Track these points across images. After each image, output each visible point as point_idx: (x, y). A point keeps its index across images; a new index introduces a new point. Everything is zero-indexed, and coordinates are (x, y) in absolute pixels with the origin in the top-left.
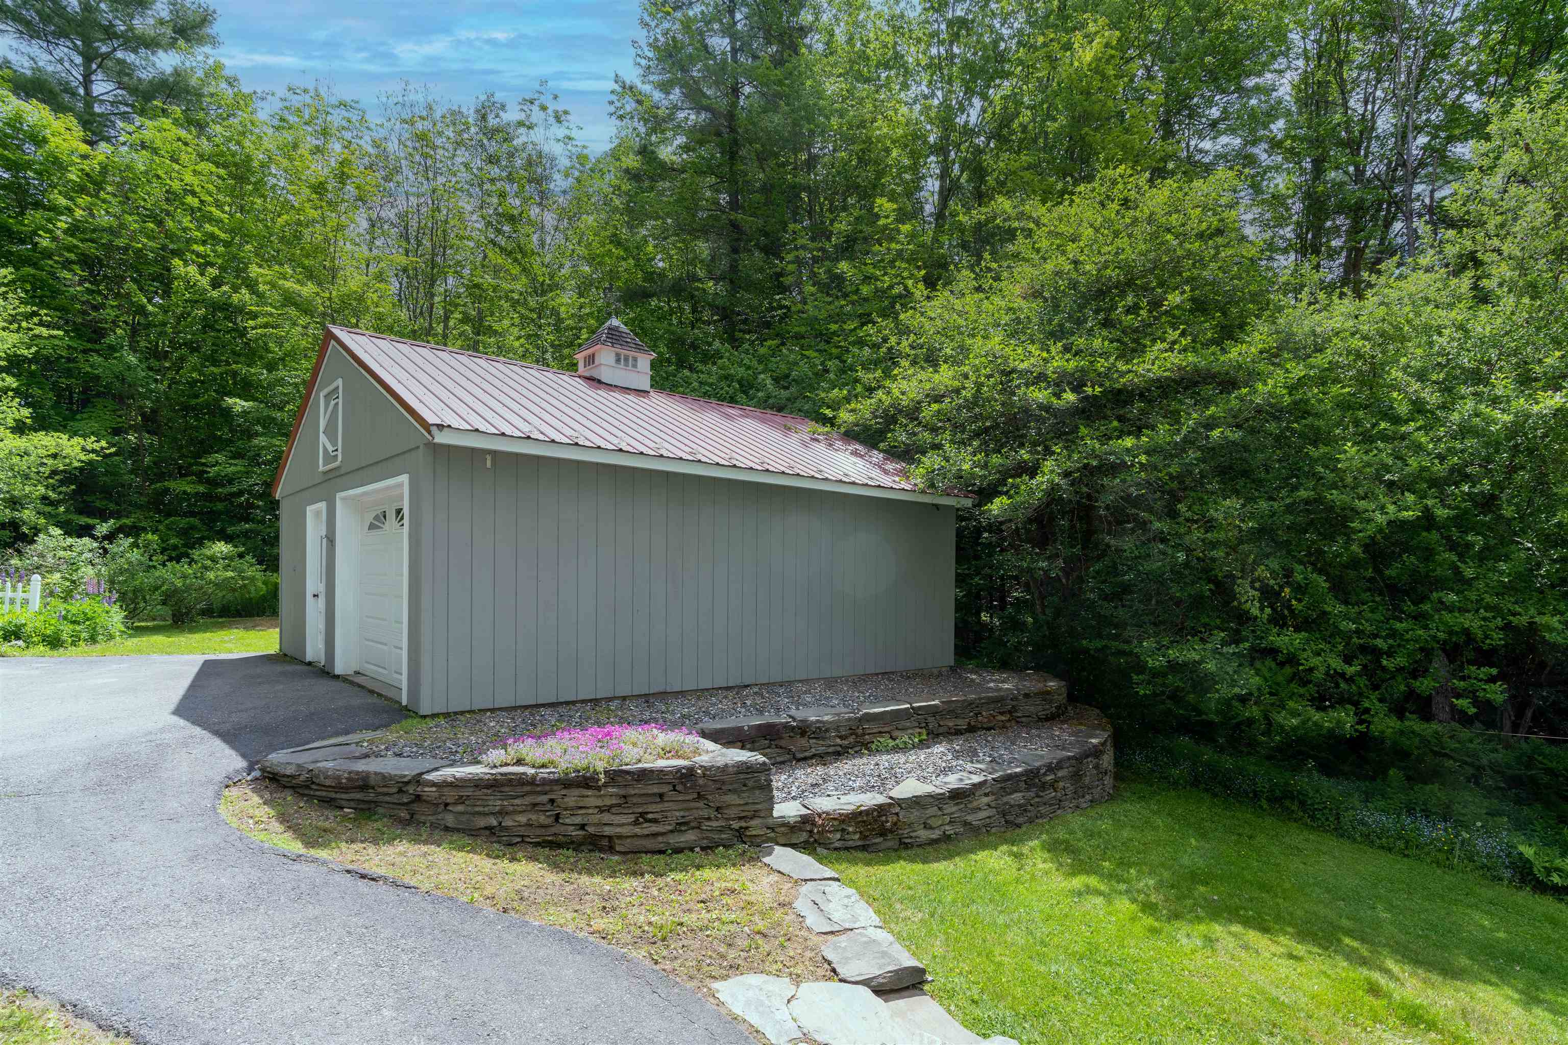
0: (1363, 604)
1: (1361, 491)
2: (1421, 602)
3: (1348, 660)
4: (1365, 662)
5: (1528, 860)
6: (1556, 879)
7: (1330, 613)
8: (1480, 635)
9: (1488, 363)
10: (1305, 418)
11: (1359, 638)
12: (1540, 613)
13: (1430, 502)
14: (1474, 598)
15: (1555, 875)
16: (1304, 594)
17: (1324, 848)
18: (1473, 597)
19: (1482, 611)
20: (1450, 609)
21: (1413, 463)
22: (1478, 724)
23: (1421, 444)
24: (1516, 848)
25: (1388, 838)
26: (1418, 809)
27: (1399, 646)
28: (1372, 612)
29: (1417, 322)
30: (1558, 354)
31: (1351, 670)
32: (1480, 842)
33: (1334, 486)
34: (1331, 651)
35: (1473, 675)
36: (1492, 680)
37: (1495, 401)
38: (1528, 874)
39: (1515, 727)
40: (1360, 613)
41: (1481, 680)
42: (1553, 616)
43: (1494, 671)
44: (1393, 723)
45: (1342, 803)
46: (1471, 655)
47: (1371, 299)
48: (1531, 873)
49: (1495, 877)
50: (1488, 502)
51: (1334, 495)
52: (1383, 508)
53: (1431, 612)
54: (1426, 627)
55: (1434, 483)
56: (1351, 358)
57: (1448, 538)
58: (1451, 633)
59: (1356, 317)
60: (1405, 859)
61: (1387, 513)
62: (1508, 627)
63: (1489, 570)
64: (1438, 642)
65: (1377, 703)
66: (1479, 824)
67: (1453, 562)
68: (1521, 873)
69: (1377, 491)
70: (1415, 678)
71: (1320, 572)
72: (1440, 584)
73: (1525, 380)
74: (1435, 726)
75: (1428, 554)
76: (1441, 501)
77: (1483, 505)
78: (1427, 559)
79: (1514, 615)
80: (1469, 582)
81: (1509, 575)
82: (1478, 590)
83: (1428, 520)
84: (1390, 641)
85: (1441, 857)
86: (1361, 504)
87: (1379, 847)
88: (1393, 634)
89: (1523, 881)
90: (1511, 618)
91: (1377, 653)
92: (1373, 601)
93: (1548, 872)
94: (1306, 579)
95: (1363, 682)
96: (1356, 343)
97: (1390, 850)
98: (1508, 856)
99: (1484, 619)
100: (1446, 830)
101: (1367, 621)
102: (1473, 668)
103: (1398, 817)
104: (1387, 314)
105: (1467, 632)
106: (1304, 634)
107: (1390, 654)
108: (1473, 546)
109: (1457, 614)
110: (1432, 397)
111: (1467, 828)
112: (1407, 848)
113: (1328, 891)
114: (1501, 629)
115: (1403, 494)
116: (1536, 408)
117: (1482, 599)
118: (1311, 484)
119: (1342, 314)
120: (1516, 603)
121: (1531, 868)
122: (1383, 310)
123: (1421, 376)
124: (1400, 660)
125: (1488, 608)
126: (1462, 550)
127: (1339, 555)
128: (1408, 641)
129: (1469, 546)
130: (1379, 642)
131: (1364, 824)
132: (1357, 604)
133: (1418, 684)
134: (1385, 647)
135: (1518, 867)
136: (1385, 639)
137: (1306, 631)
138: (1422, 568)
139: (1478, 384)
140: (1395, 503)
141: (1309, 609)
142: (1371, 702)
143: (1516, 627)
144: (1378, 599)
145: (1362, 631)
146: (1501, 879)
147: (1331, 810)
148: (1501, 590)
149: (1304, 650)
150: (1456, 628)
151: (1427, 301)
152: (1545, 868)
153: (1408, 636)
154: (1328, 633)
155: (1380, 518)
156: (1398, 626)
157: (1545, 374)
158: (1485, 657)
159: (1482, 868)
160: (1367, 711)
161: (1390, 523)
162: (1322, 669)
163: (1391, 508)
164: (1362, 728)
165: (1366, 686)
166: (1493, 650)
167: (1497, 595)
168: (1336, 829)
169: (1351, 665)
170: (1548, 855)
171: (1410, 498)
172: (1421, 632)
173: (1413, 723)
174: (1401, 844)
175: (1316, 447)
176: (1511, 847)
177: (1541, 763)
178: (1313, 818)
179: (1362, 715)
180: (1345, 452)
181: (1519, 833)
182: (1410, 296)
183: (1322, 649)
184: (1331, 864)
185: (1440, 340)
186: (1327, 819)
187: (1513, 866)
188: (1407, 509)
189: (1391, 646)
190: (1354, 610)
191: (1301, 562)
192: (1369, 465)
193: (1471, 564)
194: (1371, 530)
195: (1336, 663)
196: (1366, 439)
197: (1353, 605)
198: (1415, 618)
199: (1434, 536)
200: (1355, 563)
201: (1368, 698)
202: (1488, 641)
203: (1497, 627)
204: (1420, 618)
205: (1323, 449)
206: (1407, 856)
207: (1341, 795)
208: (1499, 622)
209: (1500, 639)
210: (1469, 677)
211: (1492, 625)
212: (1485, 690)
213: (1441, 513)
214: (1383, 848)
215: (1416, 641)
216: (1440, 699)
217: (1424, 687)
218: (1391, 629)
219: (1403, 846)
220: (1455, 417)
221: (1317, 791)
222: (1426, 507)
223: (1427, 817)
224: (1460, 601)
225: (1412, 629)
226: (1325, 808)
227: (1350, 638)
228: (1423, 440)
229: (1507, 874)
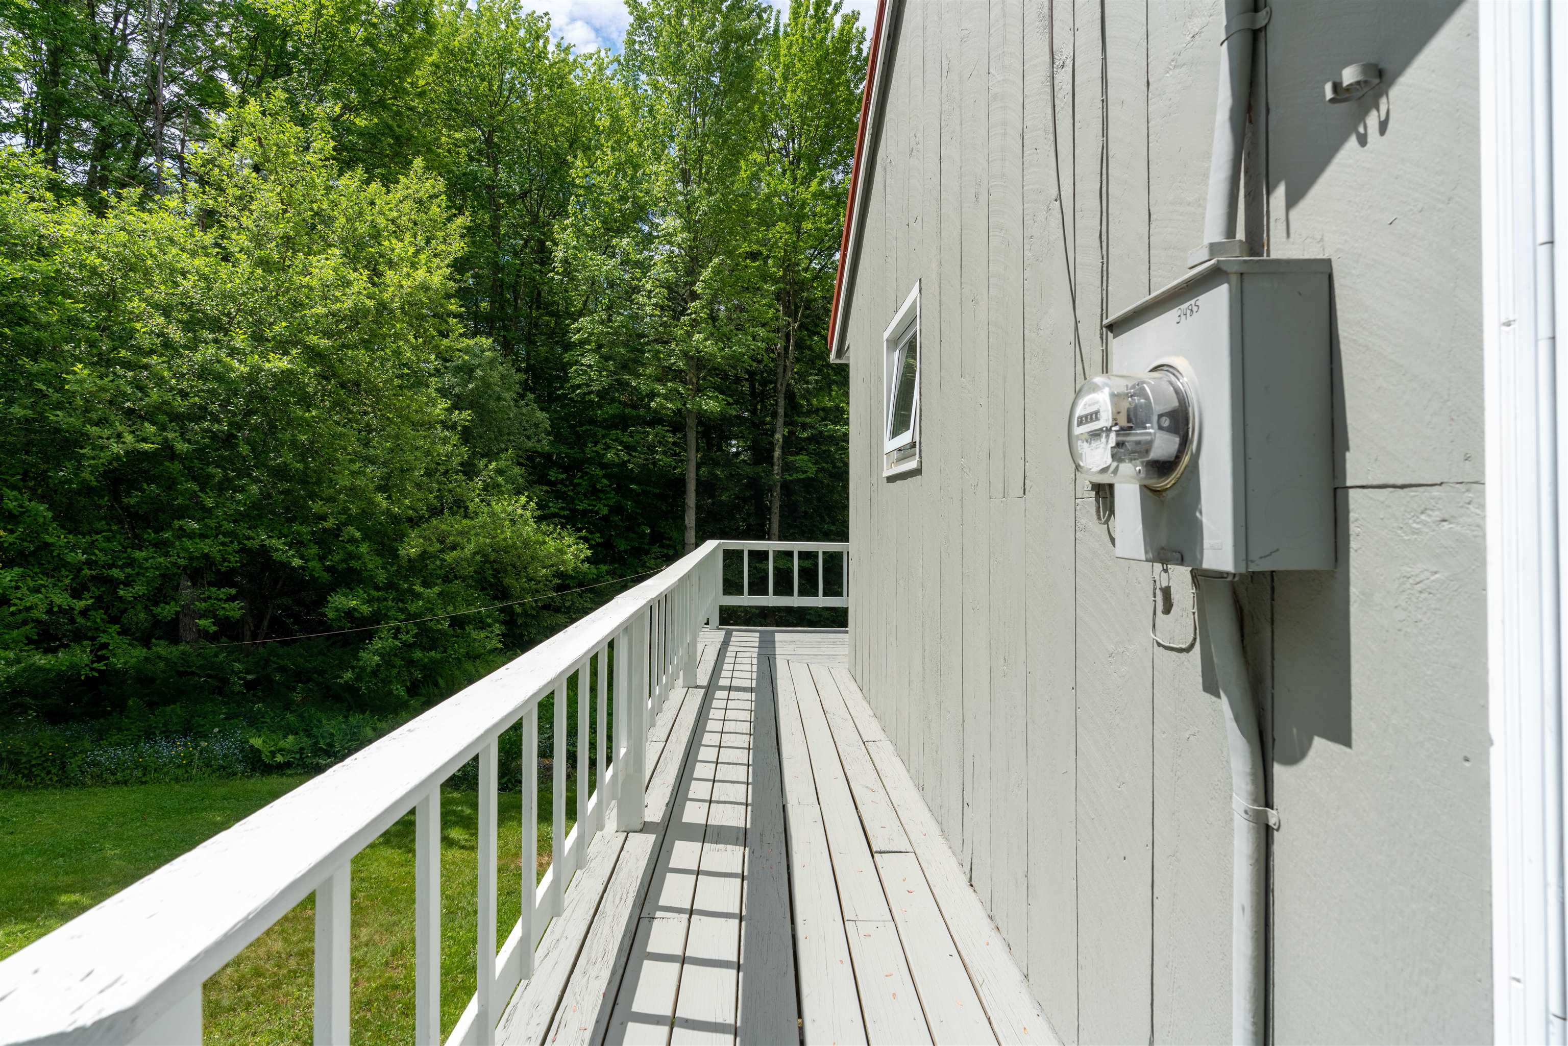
0: (97, 533)
1: (94, 416)
2: (162, 530)
3: (76, 594)
4: (97, 593)
5: (258, 751)
6: (279, 758)
7: (52, 545)
8: (218, 558)
9: (228, 315)
10: (20, 325)
11: (90, 569)
12: (269, 537)
13: (170, 435)
14: (213, 525)
15: (278, 755)
16: (17, 523)
17: (43, 806)
18: (212, 523)
19: (220, 536)
20: (191, 536)
21: (155, 395)
22: (224, 639)
23: (163, 378)
24: (248, 742)
25: (123, 771)
26: (157, 732)
27: (138, 574)
28: (108, 540)
29: (161, 257)
30: (284, 324)
31: (80, 605)
32: (217, 748)
33: (58, 406)
34: (55, 585)
35: (213, 596)
36: (232, 599)
37: (233, 352)
38: (258, 761)
39: (254, 636)
40: (93, 542)
41: (220, 600)
42: (279, 538)
43: (233, 591)
44: (140, 652)
45: (68, 749)
46: (211, 577)
47: (111, 222)
48: (260, 760)
49: (230, 774)
50: (228, 440)
51: (58, 417)
52: (119, 436)
53: (172, 539)
54: (166, 555)
55: (176, 417)
56: (85, 273)
57: (190, 469)
58: (191, 559)
59: (93, 233)
60: (143, 787)
61: (124, 443)
62: (243, 550)
63: (228, 499)
64: (179, 568)
65: (117, 637)
66: (216, 730)
67: (195, 492)
68: (252, 763)
69: (113, 417)
70: (156, 604)
71: (42, 499)
72: (181, 513)
73: (258, 338)
74: (182, 647)
75: (171, 485)
76: (182, 434)
77: (224, 441)
78: (170, 488)
79: (248, 538)
80: (209, 511)
81: (245, 504)
82: (217, 517)
83: (168, 452)
84: (128, 570)
85: (180, 772)
86: (93, 430)
87: (113, 784)
88: (131, 563)
89: (254, 769)
90: (246, 542)
91: (113, 583)
92: (110, 530)
93: (273, 754)
94: (21, 506)
95: (99, 616)
96: (92, 259)
97: (126, 783)
98: (241, 752)
99: (223, 544)
100: (185, 745)
101: (100, 550)
102: (214, 589)
103: (135, 746)
104: (129, 240)
105: (206, 556)
106: (17, 570)
107: (127, 583)
108: (214, 477)
109: (198, 541)
110: (176, 333)
111: (205, 737)
112: (144, 775)
113: (42, 853)
114: (236, 552)
115: (142, 424)
116: (267, 366)
117: (221, 526)
118: (29, 402)
119: (75, 224)
120: (249, 528)
121: (260, 756)
122: (122, 237)
123: (166, 311)
124: (139, 589)
125: (225, 535)
126: (204, 482)
127: (70, 482)
128: (147, 568)
129: (210, 476)
130: (116, 573)
131: (95, 764)
132: (89, 533)
133: (159, 610)
134: (122, 576)
135: (250, 758)
136: (121, 568)
137: (20, 566)
138: (164, 497)
139: (219, 332)
140: (133, 432)
141: (23, 540)
142: (111, 636)
143: (250, 550)
144: (115, 528)
145: (96, 562)
146: (235, 774)
147: (54, 760)
148: (238, 517)
149: (17, 588)
150: (196, 554)
151: (172, 241)
152: (270, 752)
153: (148, 565)
154: (51, 567)
155: (116, 448)
156: (138, 554)
157: (274, 337)
158: (224, 579)
159: (218, 770)
160: (105, 646)
161: (127, 453)
162: (43, 607)
163: (129, 438)
164: (101, 666)
165: (102, 619)
166: (232, 571)
167: (234, 521)
168: (60, 781)
169: (80, 599)
170: (274, 740)
171: (152, 429)
172: (161, 560)
173: (162, 648)
174: (138, 773)
175: (36, 361)
176: (245, 742)
177: (275, 663)
178: (29, 777)
179: (100, 652)
180: (75, 373)
181: (251, 729)
182: (155, 232)
183: (42, 585)
184: (50, 821)
185: (184, 282)
186: (49, 773)
187: (245, 759)
188: (145, 440)
189: (128, 576)
190: (84, 541)
191: (13, 487)
192: (103, 389)
193: (211, 494)
194: (105, 456)
195: (61, 599)
196: (103, 362)
197: (84, 536)
198: (156, 545)
199: (177, 466)
200: (87, 490)
201: (104, 632)
202: (226, 564)
203: (234, 551)
204: (161, 546)
205: (44, 364)
206: (145, 783)
207: (67, 741)
208: (236, 546)
209: (236, 562)
210: (210, 598)
211: (230, 549)
212: (223, 608)
213: (182, 447)
214: (118, 783)
215: (157, 568)
216: (186, 620)
217: (165, 613)
218: (129, 557)
219: (140, 774)
220: (198, 357)
221: (36, 745)
222: (166, 440)
223: (167, 737)
224: (199, 529)
225: (153, 557)
226: (47, 760)
227: (80, 570)
228: (166, 374)
229: (240, 768)
